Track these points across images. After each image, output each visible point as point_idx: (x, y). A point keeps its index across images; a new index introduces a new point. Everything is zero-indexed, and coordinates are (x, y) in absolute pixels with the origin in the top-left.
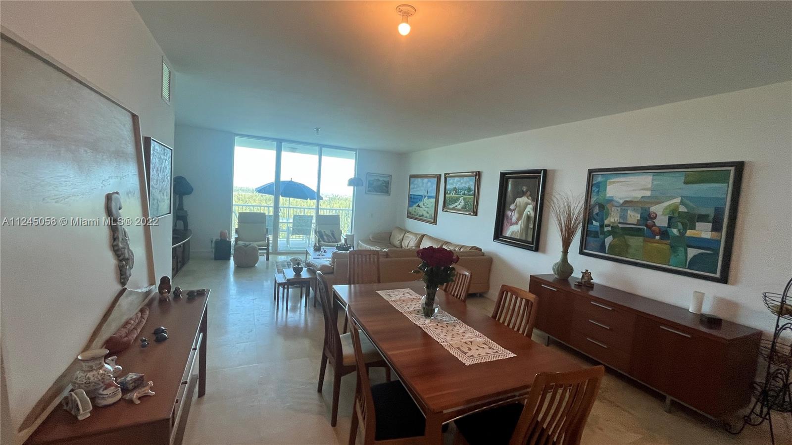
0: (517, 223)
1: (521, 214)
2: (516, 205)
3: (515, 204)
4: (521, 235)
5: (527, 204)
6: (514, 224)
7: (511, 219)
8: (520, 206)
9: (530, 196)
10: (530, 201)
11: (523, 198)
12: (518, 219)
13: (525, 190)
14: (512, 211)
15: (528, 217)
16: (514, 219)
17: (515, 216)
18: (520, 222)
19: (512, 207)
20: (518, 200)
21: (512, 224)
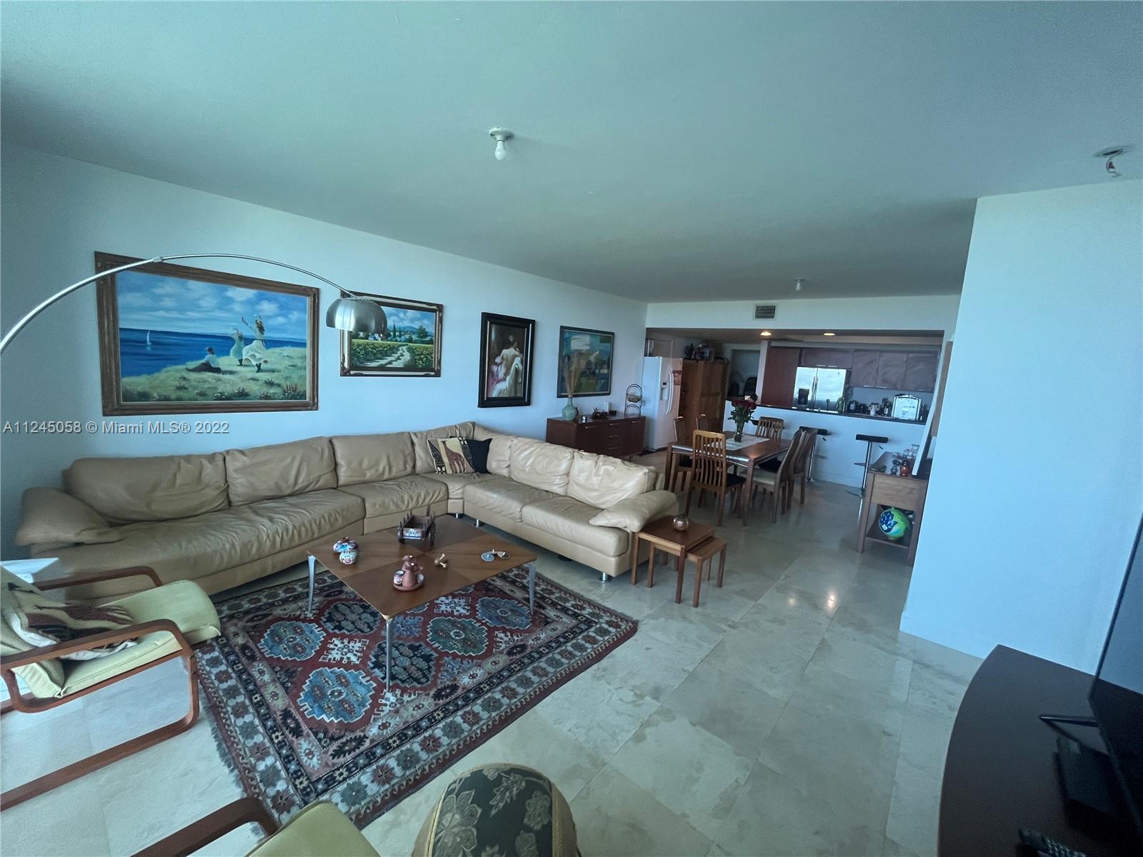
0: (504, 379)
1: (508, 369)
2: (502, 358)
3: (501, 356)
4: (511, 393)
5: (515, 356)
6: (501, 380)
7: (497, 376)
8: (507, 359)
9: (518, 347)
10: (517, 353)
11: (510, 349)
12: (506, 374)
13: (512, 340)
14: (497, 365)
15: (517, 371)
16: (501, 375)
17: (501, 371)
18: (508, 378)
19: (498, 360)
20: (505, 352)
21: (498, 382)
